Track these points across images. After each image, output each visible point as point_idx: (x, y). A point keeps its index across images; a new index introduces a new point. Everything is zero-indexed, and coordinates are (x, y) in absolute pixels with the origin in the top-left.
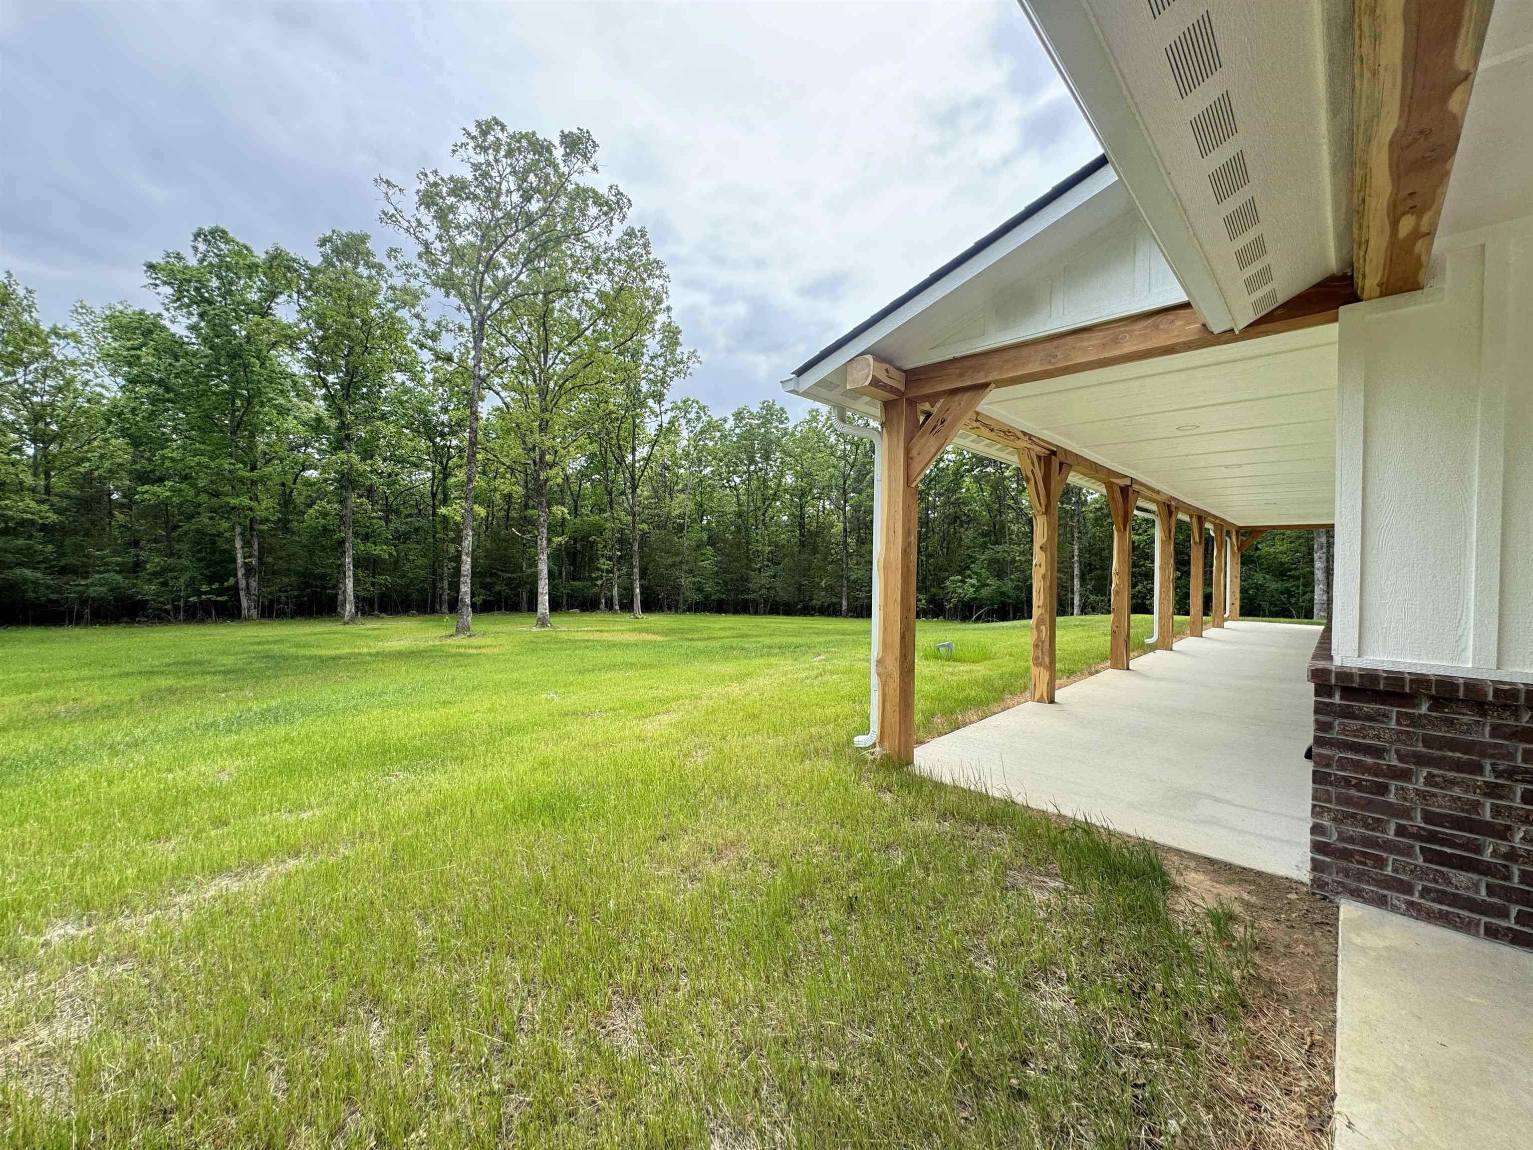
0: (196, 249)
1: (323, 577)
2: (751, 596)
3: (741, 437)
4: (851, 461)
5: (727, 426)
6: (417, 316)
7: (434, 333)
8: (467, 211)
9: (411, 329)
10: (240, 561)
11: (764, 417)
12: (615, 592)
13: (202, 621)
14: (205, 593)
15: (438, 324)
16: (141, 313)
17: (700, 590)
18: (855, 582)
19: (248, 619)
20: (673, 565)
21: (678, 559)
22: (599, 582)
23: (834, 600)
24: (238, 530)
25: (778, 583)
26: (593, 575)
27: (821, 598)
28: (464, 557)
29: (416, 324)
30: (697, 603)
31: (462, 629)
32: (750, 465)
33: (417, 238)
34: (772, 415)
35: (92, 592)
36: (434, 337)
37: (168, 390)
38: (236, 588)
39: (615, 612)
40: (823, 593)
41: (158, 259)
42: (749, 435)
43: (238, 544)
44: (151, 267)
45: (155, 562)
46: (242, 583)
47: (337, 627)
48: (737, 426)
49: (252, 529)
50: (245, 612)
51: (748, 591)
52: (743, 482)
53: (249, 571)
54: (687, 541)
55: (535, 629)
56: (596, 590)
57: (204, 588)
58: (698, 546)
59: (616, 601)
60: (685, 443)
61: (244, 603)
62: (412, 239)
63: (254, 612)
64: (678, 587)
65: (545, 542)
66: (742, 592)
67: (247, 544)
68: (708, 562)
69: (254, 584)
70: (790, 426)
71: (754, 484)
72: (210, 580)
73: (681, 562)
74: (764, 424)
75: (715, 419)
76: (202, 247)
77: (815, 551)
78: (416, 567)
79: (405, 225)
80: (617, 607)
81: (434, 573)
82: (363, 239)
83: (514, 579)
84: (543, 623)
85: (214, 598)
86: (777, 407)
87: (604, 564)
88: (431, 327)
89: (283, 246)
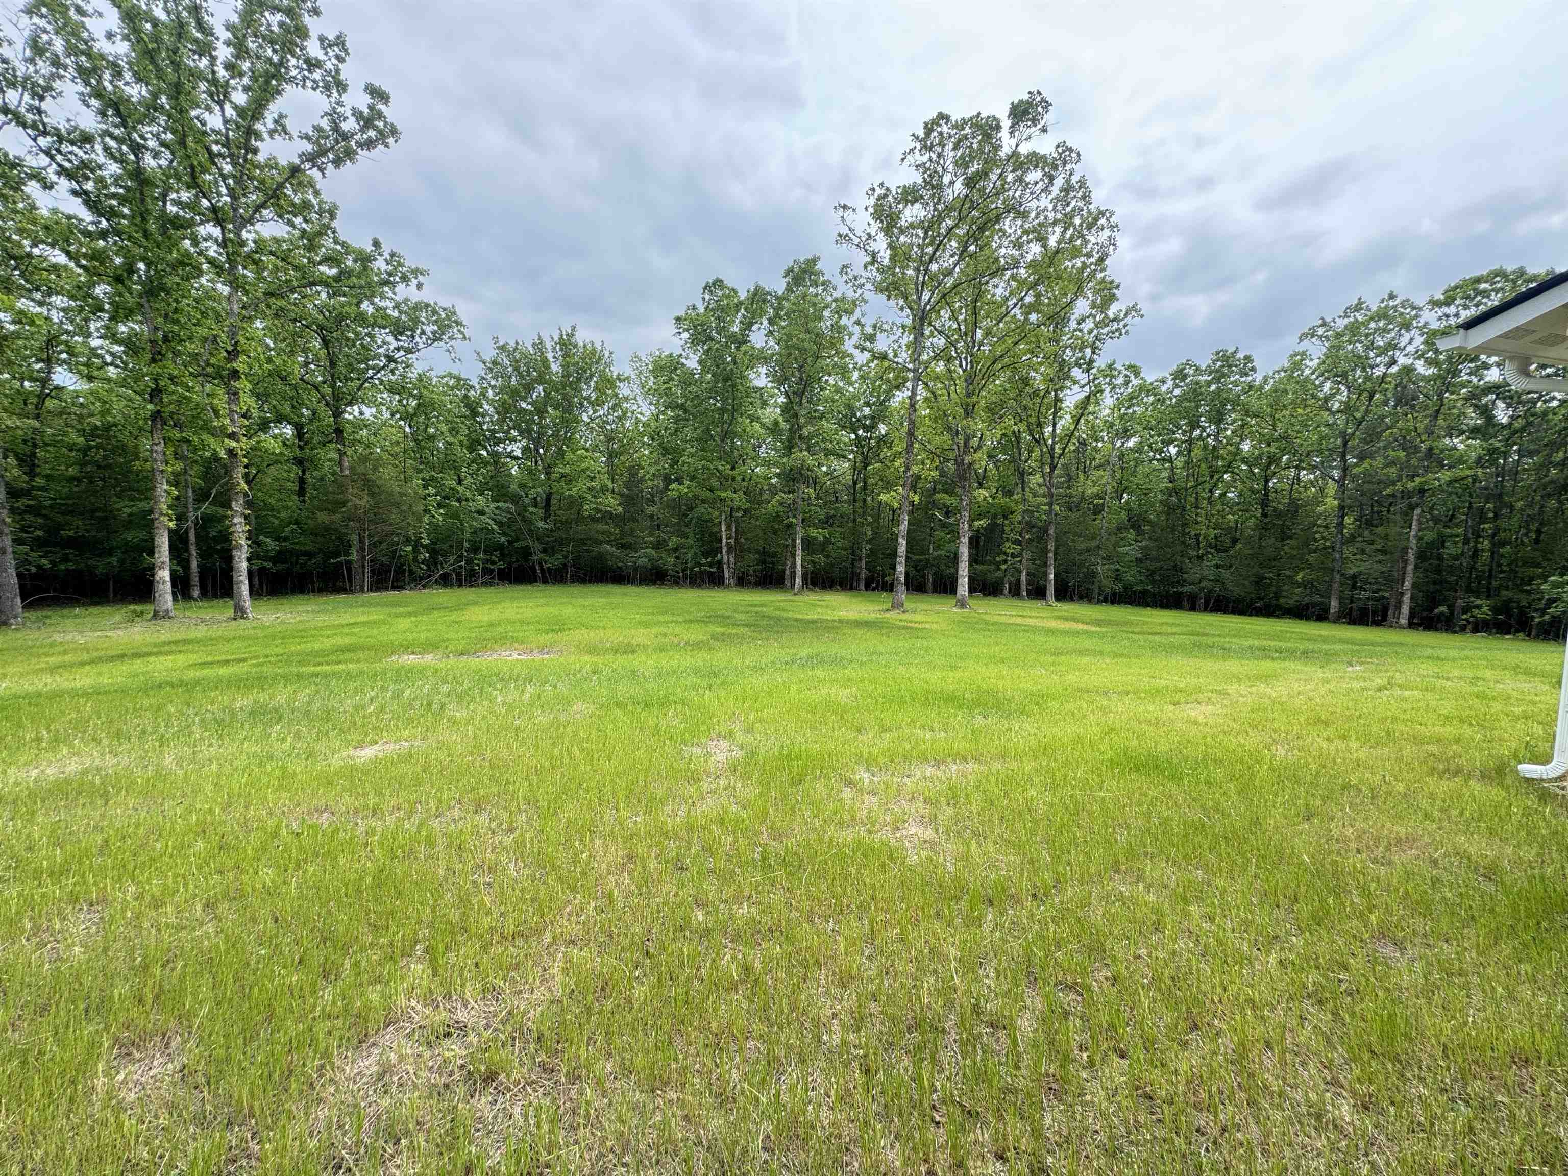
0: (704, 299)
1: (774, 555)
2: (1187, 589)
3: (1182, 399)
4: (1358, 415)
5: (1164, 388)
6: (858, 323)
7: (871, 335)
8: (913, 213)
9: (850, 335)
10: (724, 541)
11: (1217, 371)
12: (1023, 577)
13: (699, 586)
14: (704, 565)
15: (874, 327)
16: (671, 355)
17: (1117, 578)
18: (1354, 577)
19: (728, 586)
20: (1088, 550)
21: (1093, 544)
22: (1004, 567)
23: (1317, 599)
24: (723, 517)
25: (1225, 573)
26: (998, 559)
27: (1294, 596)
28: (900, 540)
29: (857, 329)
30: (1114, 594)
31: (897, 606)
32: (1193, 429)
33: (866, 251)
34: (1230, 366)
35: (640, 562)
36: (871, 338)
37: (685, 411)
38: (720, 563)
39: (1022, 598)
40: (1298, 590)
41: (682, 313)
42: (1195, 394)
43: (723, 529)
44: (678, 319)
45: (673, 542)
46: (725, 558)
47: (790, 597)
48: (1177, 386)
49: (731, 516)
50: (726, 581)
51: (1182, 582)
52: (1179, 453)
53: (730, 549)
54: (1105, 522)
55: (955, 610)
56: (998, 574)
57: (704, 561)
58: (1119, 530)
59: (1024, 587)
60: (1107, 411)
61: (726, 575)
62: (863, 252)
63: (732, 581)
64: (1094, 574)
65: (966, 526)
66: (1173, 584)
67: (729, 528)
68: (1131, 548)
69: (732, 560)
70: (1258, 378)
71: (1197, 453)
72: (706, 555)
73: (1098, 547)
74: (1217, 381)
75: (1149, 381)
76: (707, 297)
77: (1284, 536)
78: (838, 548)
79: (856, 241)
80: (1025, 593)
81: (853, 553)
82: (814, 261)
83: (920, 561)
84: (962, 604)
85: (708, 569)
86: (1240, 355)
87: (1009, 548)
88: (869, 330)
89: (762, 284)
